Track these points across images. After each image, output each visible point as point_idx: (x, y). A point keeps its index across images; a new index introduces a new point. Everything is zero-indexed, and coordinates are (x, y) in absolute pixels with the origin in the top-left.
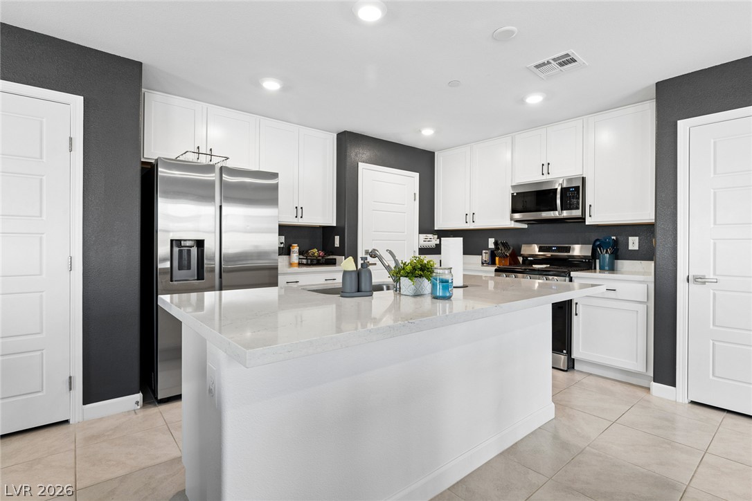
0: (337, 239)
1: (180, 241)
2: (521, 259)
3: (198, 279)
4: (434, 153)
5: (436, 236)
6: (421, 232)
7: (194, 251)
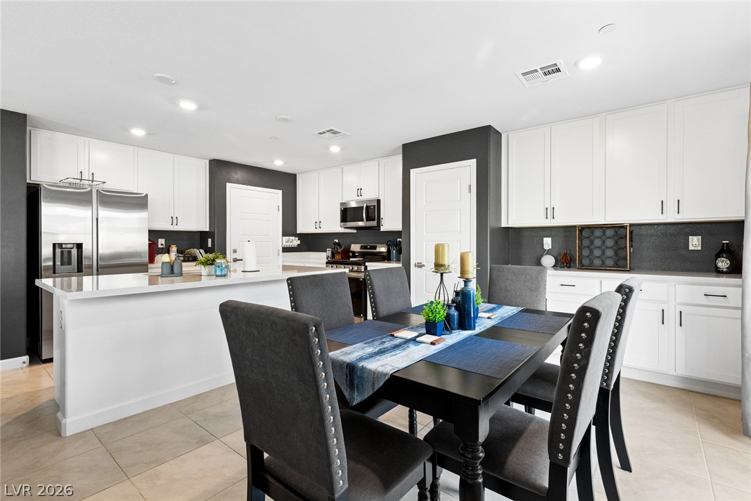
0: (210, 240)
1: (61, 244)
2: (351, 254)
3: (78, 272)
4: (296, 175)
5: (297, 238)
6: (284, 235)
7: (74, 252)
